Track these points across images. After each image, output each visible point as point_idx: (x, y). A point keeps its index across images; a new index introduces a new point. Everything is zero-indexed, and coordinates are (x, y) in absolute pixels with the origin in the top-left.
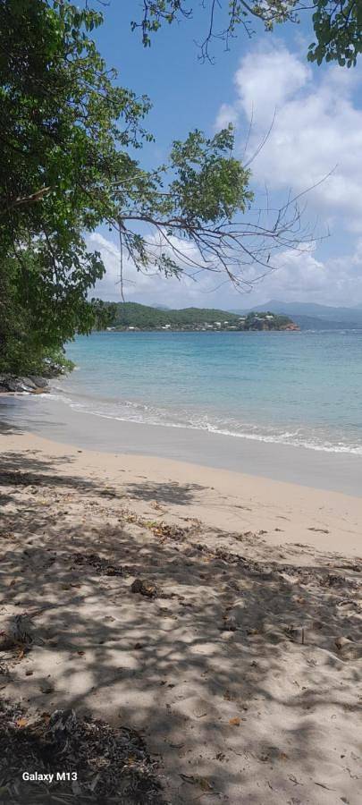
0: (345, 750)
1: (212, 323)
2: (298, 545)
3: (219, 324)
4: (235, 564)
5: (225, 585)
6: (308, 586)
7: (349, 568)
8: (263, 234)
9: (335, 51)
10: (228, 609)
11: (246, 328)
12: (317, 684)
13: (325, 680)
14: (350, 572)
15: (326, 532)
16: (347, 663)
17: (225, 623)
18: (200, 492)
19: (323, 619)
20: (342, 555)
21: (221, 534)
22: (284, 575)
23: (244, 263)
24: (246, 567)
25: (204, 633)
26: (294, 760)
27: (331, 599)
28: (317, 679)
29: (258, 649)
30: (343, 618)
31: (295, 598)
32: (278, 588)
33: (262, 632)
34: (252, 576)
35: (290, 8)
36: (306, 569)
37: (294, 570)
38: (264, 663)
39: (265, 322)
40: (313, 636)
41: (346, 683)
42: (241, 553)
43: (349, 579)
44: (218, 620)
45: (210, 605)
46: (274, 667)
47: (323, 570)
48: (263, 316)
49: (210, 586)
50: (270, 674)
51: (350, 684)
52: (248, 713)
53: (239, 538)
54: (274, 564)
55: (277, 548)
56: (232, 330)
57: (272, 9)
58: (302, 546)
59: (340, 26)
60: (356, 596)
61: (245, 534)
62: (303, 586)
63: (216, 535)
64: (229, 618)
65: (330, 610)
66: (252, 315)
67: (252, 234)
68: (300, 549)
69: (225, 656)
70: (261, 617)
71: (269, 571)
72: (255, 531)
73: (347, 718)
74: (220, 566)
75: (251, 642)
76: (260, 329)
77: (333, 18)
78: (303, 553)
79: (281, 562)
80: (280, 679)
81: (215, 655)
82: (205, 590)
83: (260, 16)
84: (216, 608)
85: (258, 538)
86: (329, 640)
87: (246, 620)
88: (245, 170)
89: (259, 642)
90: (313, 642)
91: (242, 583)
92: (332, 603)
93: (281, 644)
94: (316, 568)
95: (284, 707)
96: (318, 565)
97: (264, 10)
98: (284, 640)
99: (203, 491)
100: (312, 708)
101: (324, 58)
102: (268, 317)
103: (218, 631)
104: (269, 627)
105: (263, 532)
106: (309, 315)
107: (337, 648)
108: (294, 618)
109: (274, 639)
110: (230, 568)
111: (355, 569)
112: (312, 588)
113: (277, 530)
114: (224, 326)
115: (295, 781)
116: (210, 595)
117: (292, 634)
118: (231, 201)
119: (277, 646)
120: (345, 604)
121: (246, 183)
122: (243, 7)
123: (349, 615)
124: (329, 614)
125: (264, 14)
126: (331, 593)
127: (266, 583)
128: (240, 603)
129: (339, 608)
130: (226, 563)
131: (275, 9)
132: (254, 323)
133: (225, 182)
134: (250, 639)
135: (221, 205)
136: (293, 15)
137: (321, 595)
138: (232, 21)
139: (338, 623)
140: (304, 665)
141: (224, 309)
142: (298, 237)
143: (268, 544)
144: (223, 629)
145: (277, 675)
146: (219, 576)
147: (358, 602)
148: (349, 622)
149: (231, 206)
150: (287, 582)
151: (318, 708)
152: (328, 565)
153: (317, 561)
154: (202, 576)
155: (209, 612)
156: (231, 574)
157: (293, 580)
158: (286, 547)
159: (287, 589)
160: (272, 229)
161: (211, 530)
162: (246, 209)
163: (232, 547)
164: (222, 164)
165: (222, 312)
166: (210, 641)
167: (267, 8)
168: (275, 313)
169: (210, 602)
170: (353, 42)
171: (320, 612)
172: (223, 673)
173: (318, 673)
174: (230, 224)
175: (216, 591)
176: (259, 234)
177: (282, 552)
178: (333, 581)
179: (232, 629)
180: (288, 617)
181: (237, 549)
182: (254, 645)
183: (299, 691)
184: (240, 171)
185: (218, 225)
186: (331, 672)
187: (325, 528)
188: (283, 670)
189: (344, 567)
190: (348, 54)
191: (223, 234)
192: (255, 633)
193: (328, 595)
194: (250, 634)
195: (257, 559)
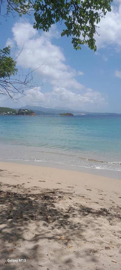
0: (48, 253)
1: (6, 112)
2: (35, 187)
3: (9, 113)
4: (13, 196)
5: (9, 203)
6: (38, 200)
7: (51, 193)
8: (21, 83)
9: (42, 26)
10: (10, 211)
11: (19, 114)
12: (40, 232)
13: (43, 231)
14: (51, 194)
15: (44, 182)
16: (50, 224)
17: (9, 216)
18: (1, 172)
19: (42, 211)
20: (49, 189)
21: (9, 186)
22: (30, 198)
23: (15, 93)
24: (17, 196)
25: (2, 221)
26: (32, 259)
27: (45, 204)
28: (40, 230)
29: (20, 223)
30: (49, 209)
31: (34, 204)
32: (28, 202)
33: (22, 217)
34: (19, 199)
35: (27, 10)
36: (37, 194)
37: (34, 195)
38: (22, 228)
39: (25, 112)
40: (39, 217)
41: (49, 230)
42: (16, 192)
43: (51, 196)
44: (6, 215)
45: (4, 211)
46: (26, 229)
47: (43, 194)
48: (24, 110)
49: (4, 204)
50: (24, 231)
51: (51, 231)
52: (17, 246)
53: (15, 187)
54: (27, 194)
55: (28, 189)
56: (13, 115)
57: (21, 9)
58: (36, 187)
59: (43, 18)
60: (53, 202)
61: (17, 185)
62: (36, 200)
63: (7, 186)
64: (10, 214)
65: (45, 207)
66: (20, 110)
67: (17, 83)
68: (36, 188)
69: (9, 228)
70: (22, 212)
71: (25, 197)
72: (20, 183)
73: (49, 242)
74: (8, 197)
75: (18, 222)
76: (23, 115)
77: (41, 15)
78: (36, 189)
79: (30, 193)
80: (28, 233)
81: (5, 228)
82: (3, 206)
83: (17, 11)
84: (6, 211)
85: (22, 186)
86: (44, 217)
87: (17, 214)
88: (14, 61)
89: (21, 221)
90: (39, 219)
91: (16, 202)
92: (46, 205)
93: (28, 221)
94: (40, 194)
95: (29, 242)
96: (41, 193)
97: (18, 9)
98: (29, 220)
99: (3, 172)
100: (38, 241)
101: (39, 28)
102: (26, 111)
103: (7, 219)
104: (24, 216)
105: (23, 184)
106: (39, 110)
107: (47, 220)
108: (33, 211)
109: (26, 219)
110: (11, 197)
111: (53, 193)
112: (39, 201)
113: (28, 183)
114: (10, 113)
115: (32, 266)
116: (4, 207)
117: (32, 217)
118: (9, 71)
119: (27, 222)
120: (49, 205)
121: (15, 66)
122: (11, 7)
123: (51, 208)
124: (44, 209)
125: (19, 11)
126: (45, 202)
127: (24, 201)
128: (15, 209)
129: (48, 206)
130: (10, 196)
131: (22, 10)
132: (21, 113)
133: (7, 65)
134: (18, 220)
135: (6, 73)
136: (28, 12)
137: (42, 203)
138: (8, 11)
139: (47, 212)
140: (36, 227)
141: (10, 108)
142: (33, 85)
143: (25, 188)
144: (8, 218)
145: (27, 232)
146: (8, 200)
147: (54, 204)
148: (51, 210)
149: (10, 73)
150: (31, 200)
151: (40, 240)
152: (45, 192)
153: (41, 191)
154: (1, 201)
155: (4, 213)
156: (12, 199)
157: (33, 199)
158: (31, 188)
159: (31, 202)
160: (24, 82)
161: (5, 185)
162: (15, 74)
163: (13, 190)
164: (6, 59)
165: (10, 109)
166: (4, 223)
167: (20, 9)
168: (28, 110)
169: (4, 210)
170: (48, 24)
171: (41, 208)
172: (8, 234)
173: (41, 229)
174: (9, 79)
175: (6, 206)
176: (20, 83)
177: (30, 190)
178: (46, 198)
179: (12, 218)
180: (31, 211)
181: (14, 191)
182: (19, 222)
183: (34, 236)
184: (13, 61)
185: (5, 79)
186: (44, 228)
187: (44, 180)
188: (29, 229)
189: (50, 193)
190: (46, 27)
191: (7, 82)
192: (20, 218)
193: (44, 202)
194: (18, 219)
195: (21, 193)
